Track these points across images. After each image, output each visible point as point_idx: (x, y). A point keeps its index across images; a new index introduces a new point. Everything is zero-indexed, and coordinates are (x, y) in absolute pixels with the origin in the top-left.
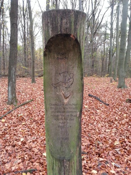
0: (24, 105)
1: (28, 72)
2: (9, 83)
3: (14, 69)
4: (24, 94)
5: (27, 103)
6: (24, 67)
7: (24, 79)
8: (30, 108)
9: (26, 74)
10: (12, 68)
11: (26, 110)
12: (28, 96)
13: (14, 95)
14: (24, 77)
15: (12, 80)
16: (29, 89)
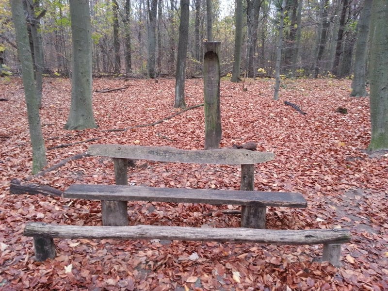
0: (193, 108)
1: (201, 69)
2: (177, 81)
3: (183, 63)
4: (193, 99)
5: (196, 107)
6: (194, 61)
7: (194, 80)
8: (200, 112)
9: (198, 72)
10: (181, 62)
11: (195, 113)
12: (199, 101)
13: (182, 97)
14: (193, 77)
15: (181, 78)
16: (200, 94)
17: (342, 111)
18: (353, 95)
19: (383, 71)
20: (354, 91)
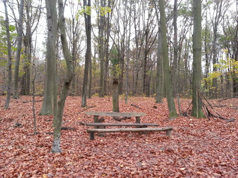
12: (91, 105)
13: (85, 102)
15: (85, 93)
17: (155, 107)
18: (157, 102)
19: (170, 90)
20: (157, 100)
